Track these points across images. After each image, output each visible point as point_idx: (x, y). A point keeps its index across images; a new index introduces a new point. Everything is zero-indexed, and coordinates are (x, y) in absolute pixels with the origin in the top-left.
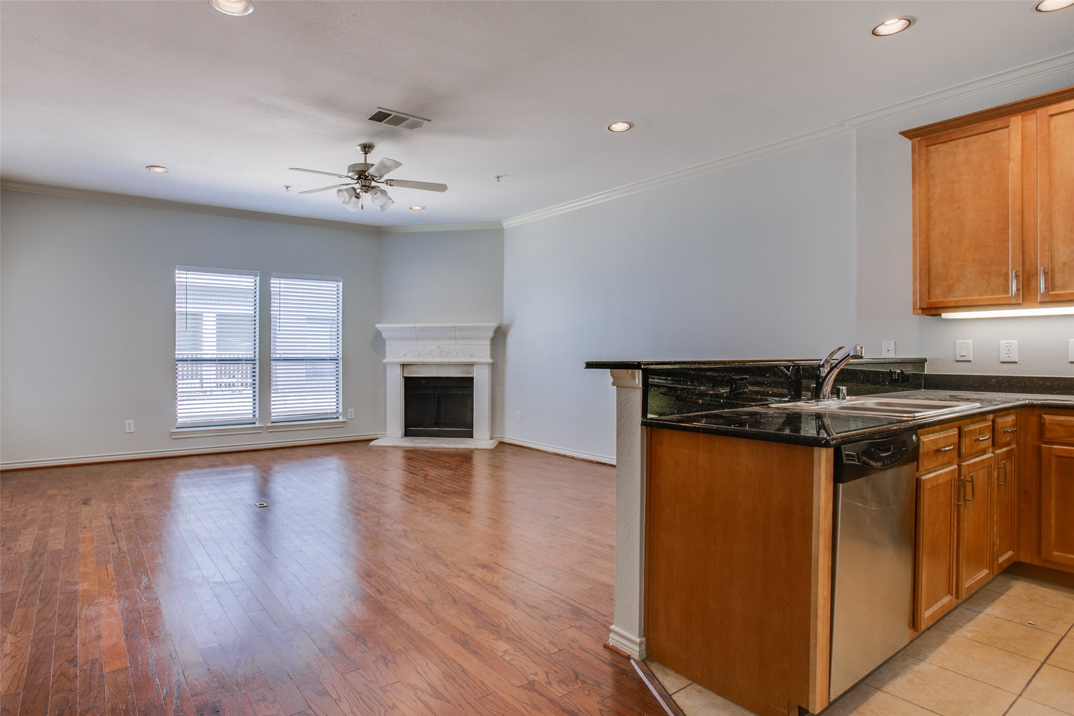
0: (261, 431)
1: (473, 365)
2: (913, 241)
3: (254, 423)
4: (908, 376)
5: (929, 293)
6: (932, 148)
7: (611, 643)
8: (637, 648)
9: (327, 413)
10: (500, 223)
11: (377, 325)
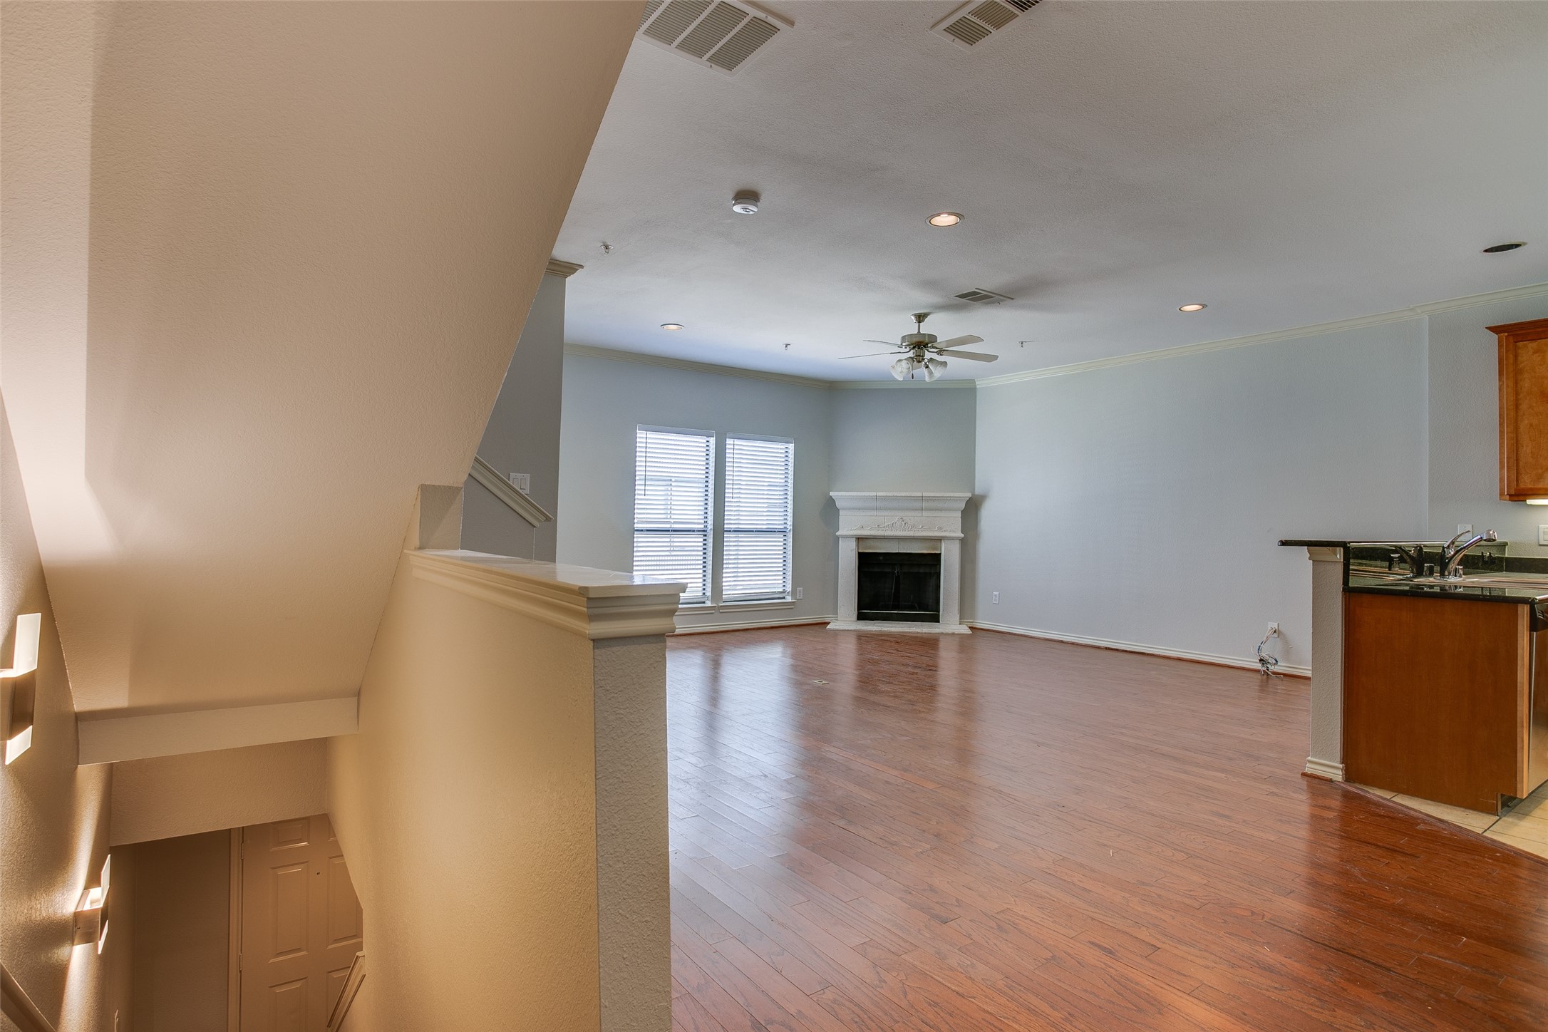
0: (713, 611)
1: (941, 540)
2: (1500, 431)
3: (704, 603)
4: (1495, 558)
5: (1517, 481)
6: (1520, 344)
7: (1309, 769)
8: (1340, 773)
10: (973, 381)
11: (832, 493)
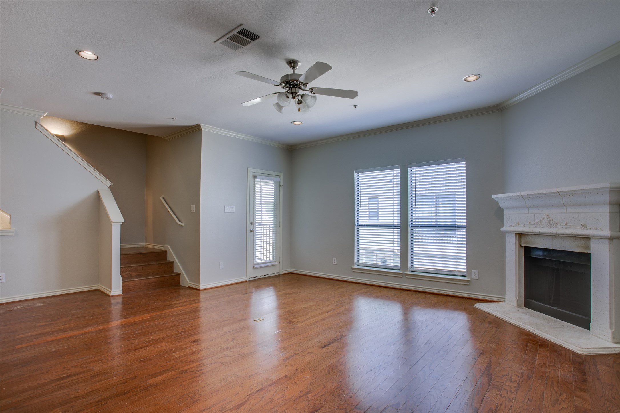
0: (402, 276)
1: (589, 239)
9: (456, 271)
11: (493, 196)
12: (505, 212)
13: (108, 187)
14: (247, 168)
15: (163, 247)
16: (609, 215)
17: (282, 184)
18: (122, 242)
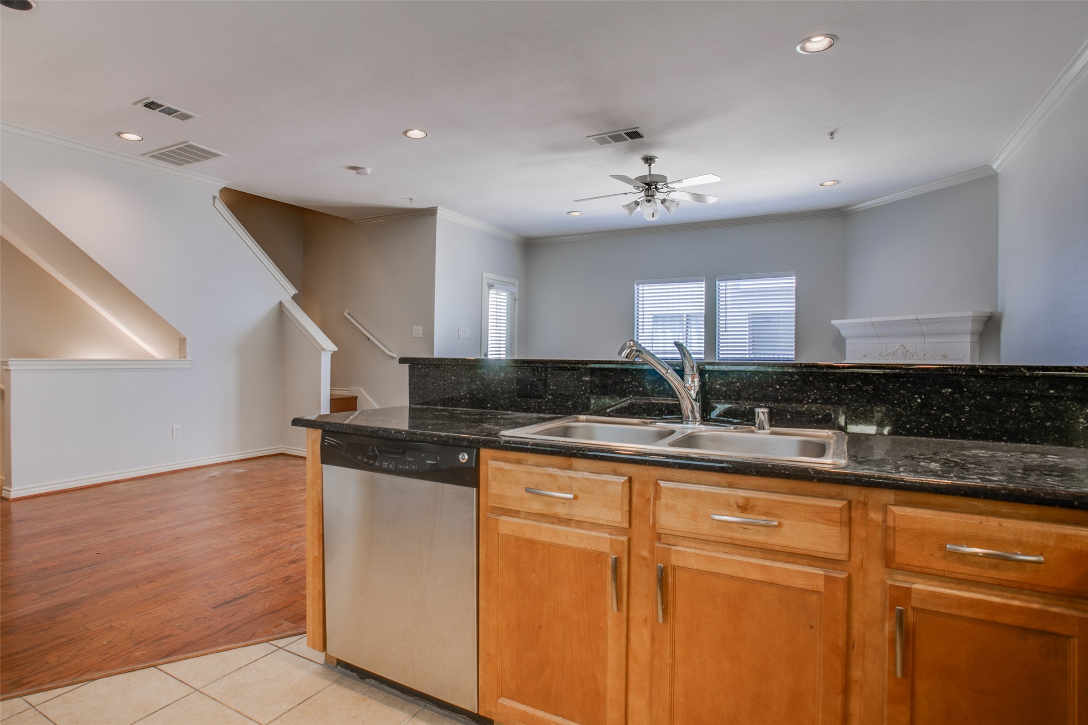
10: (988, 168)
11: (833, 322)
12: (847, 342)
13: (292, 298)
14: (482, 272)
15: (348, 390)
16: (970, 345)
17: (517, 298)
18: (333, 384)
